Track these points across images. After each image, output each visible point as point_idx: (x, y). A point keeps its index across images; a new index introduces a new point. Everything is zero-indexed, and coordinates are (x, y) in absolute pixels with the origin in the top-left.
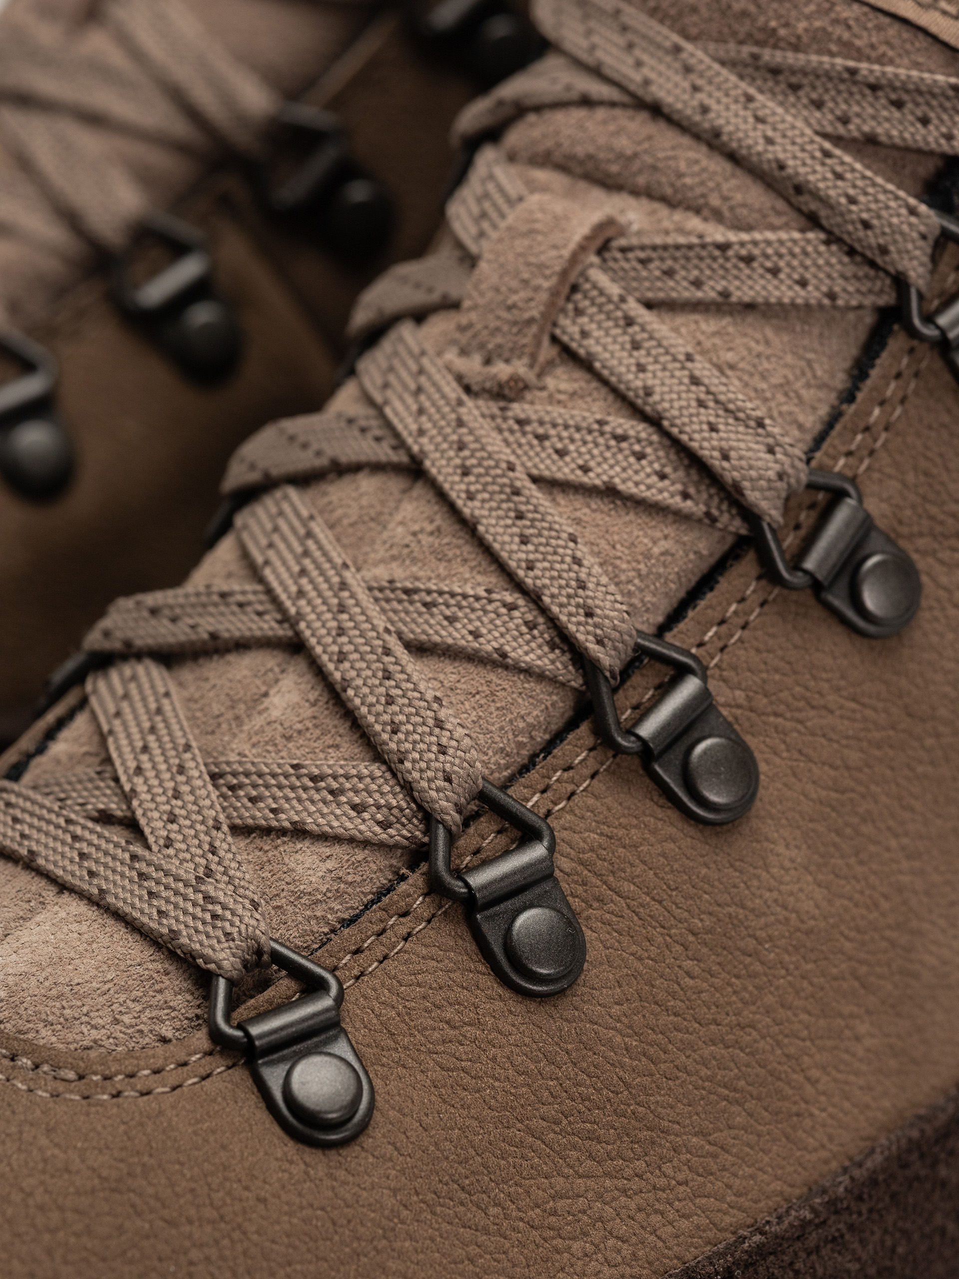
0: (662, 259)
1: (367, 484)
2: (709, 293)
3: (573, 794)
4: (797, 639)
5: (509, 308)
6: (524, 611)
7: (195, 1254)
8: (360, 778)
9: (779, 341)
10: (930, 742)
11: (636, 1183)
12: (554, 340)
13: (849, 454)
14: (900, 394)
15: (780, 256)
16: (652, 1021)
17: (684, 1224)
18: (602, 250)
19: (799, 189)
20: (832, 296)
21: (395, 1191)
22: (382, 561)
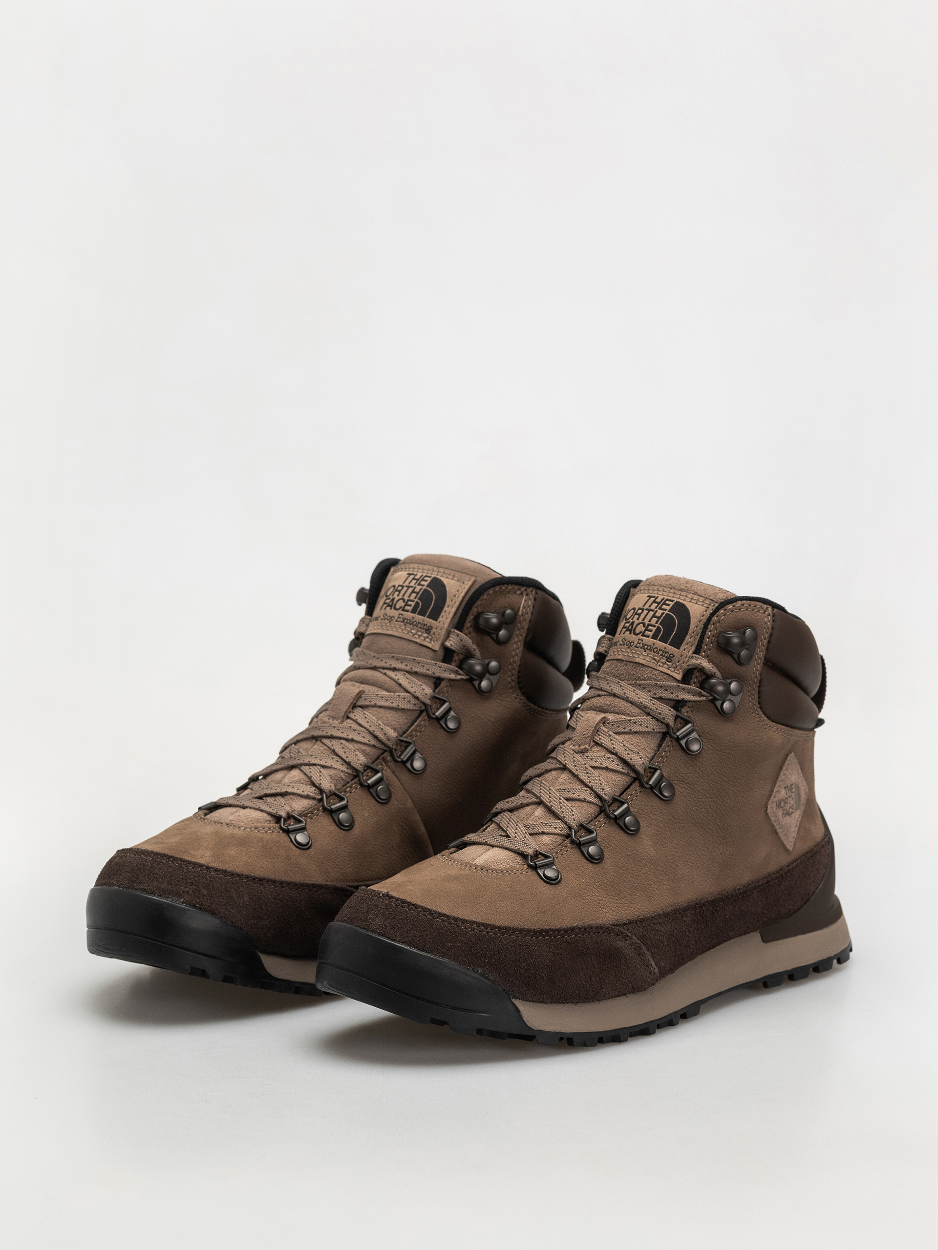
0: (617, 724)
1: (553, 773)
2: (627, 730)
3: (601, 827)
4: (648, 799)
5: (584, 735)
6: (589, 791)
7: (527, 899)
8: (556, 823)
9: (642, 740)
10: (678, 824)
11: (616, 901)
12: (594, 741)
13: (658, 762)
14: (669, 750)
15: (642, 722)
16: (619, 871)
17: (627, 912)
18: (604, 723)
19: (645, 708)
20: (654, 730)
21: (567, 894)
22: (558, 786)
